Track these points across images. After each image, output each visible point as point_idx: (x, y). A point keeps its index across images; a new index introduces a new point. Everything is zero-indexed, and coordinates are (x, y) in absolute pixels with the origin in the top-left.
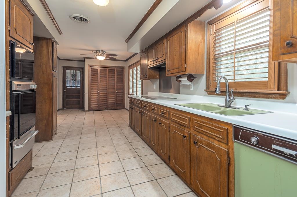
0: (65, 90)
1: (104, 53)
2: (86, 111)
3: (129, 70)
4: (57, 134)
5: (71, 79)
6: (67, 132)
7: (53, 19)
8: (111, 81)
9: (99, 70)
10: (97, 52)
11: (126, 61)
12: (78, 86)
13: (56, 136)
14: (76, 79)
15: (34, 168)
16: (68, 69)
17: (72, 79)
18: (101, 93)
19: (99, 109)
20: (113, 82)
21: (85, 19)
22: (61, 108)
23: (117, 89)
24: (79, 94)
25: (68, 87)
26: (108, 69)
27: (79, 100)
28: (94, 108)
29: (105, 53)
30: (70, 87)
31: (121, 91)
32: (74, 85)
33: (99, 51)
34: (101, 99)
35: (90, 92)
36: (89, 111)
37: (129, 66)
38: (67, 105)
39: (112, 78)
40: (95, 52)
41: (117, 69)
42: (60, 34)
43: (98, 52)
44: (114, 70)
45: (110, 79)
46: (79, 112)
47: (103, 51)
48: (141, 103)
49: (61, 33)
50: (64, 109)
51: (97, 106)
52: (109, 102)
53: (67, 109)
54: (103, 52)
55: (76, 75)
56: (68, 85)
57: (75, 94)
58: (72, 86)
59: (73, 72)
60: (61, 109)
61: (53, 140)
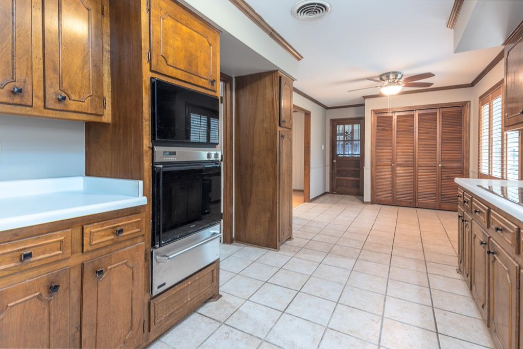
0: (335, 161)
1: (399, 76)
2: (367, 203)
3: (480, 109)
4: (293, 239)
5: (344, 141)
6: (308, 241)
7: (273, 34)
8: (426, 139)
9: (396, 117)
10: (382, 79)
11: (473, 84)
12: (357, 153)
13: (288, 242)
14: (352, 140)
15: (221, 296)
16: (340, 124)
17: (346, 141)
18: (398, 168)
19: (394, 202)
20: (432, 142)
21: (318, 4)
22: (329, 191)
23: (443, 161)
24: (357, 169)
25: (339, 156)
26: (416, 114)
27: (357, 179)
28: (383, 199)
29: (402, 76)
30: (342, 154)
31: (455, 165)
32: (349, 152)
33: (387, 75)
34: (399, 181)
35: (375, 166)
36: (372, 203)
37: (480, 98)
38: (337, 186)
39: (427, 133)
40: (379, 79)
41: (444, 110)
42: (299, 59)
43: (384, 78)
44: (435, 114)
45: (422, 137)
46: (354, 202)
47: (396, 73)
48: (489, 212)
49: (299, 57)
50: (332, 193)
51: (390, 195)
52: (420, 190)
53: (337, 194)
54: (397, 76)
55: (352, 132)
56: (339, 151)
57: (350, 169)
58: (345, 153)
59: (348, 128)
60: (328, 193)
61: (279, 249)
